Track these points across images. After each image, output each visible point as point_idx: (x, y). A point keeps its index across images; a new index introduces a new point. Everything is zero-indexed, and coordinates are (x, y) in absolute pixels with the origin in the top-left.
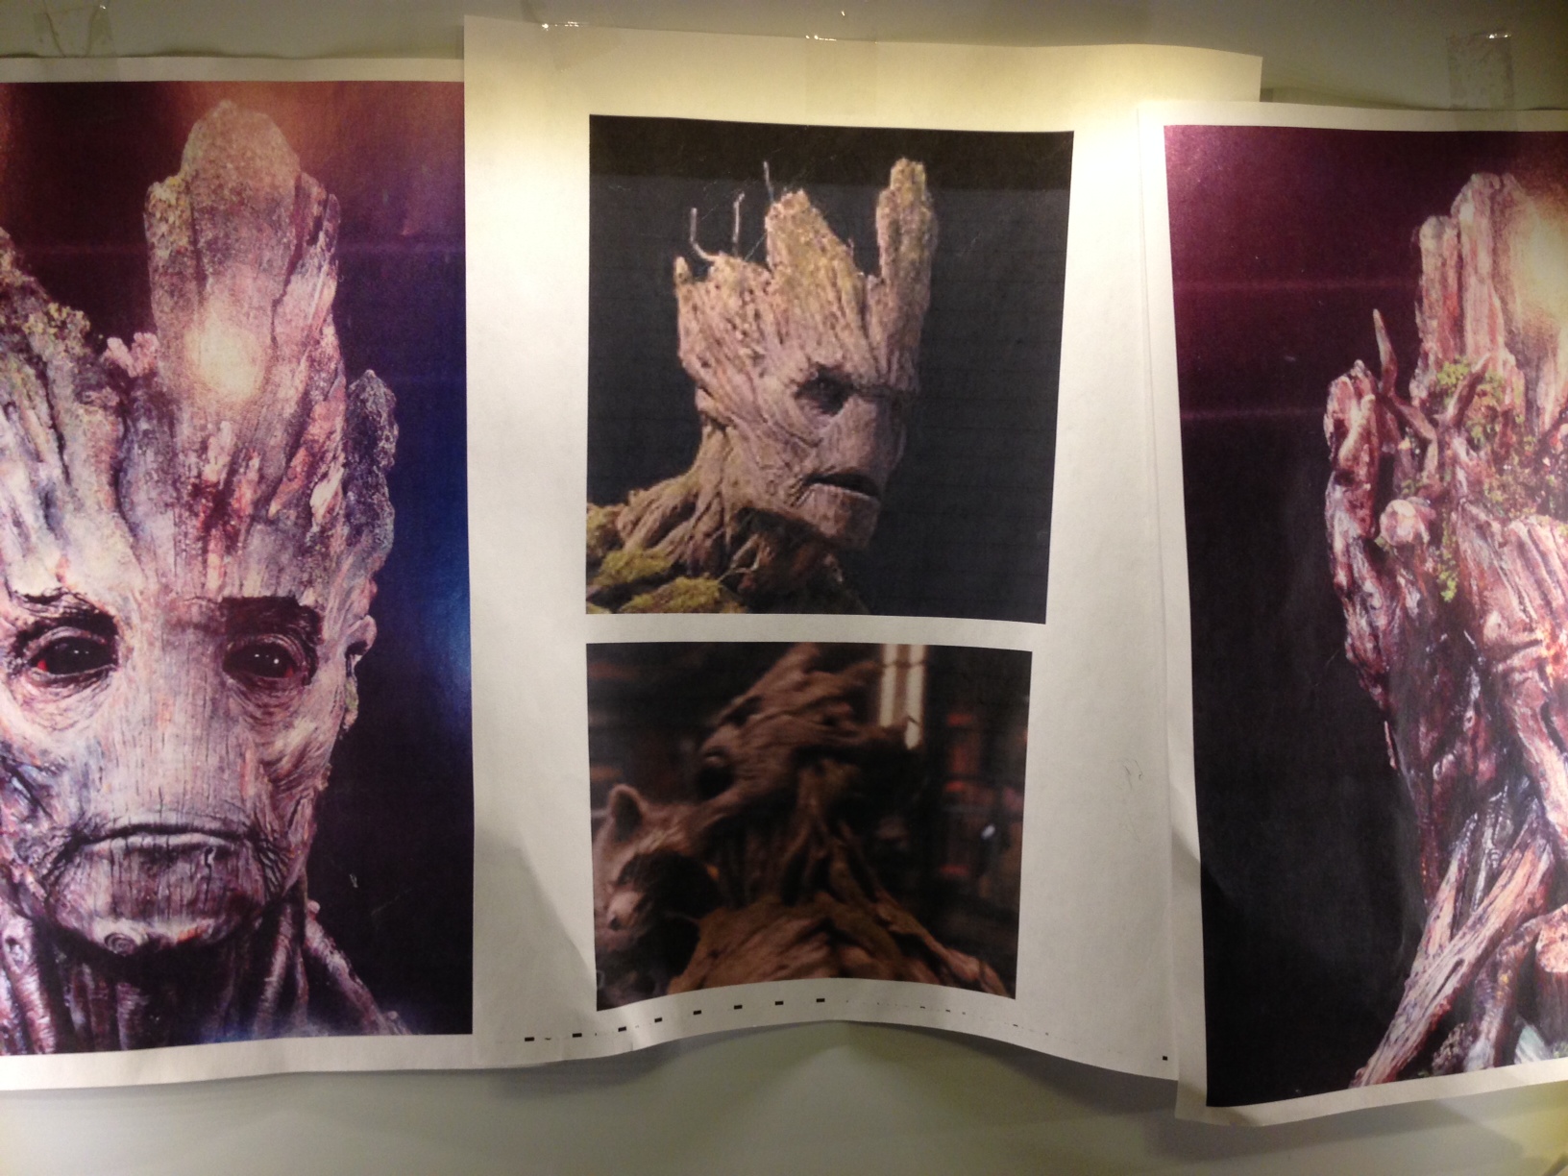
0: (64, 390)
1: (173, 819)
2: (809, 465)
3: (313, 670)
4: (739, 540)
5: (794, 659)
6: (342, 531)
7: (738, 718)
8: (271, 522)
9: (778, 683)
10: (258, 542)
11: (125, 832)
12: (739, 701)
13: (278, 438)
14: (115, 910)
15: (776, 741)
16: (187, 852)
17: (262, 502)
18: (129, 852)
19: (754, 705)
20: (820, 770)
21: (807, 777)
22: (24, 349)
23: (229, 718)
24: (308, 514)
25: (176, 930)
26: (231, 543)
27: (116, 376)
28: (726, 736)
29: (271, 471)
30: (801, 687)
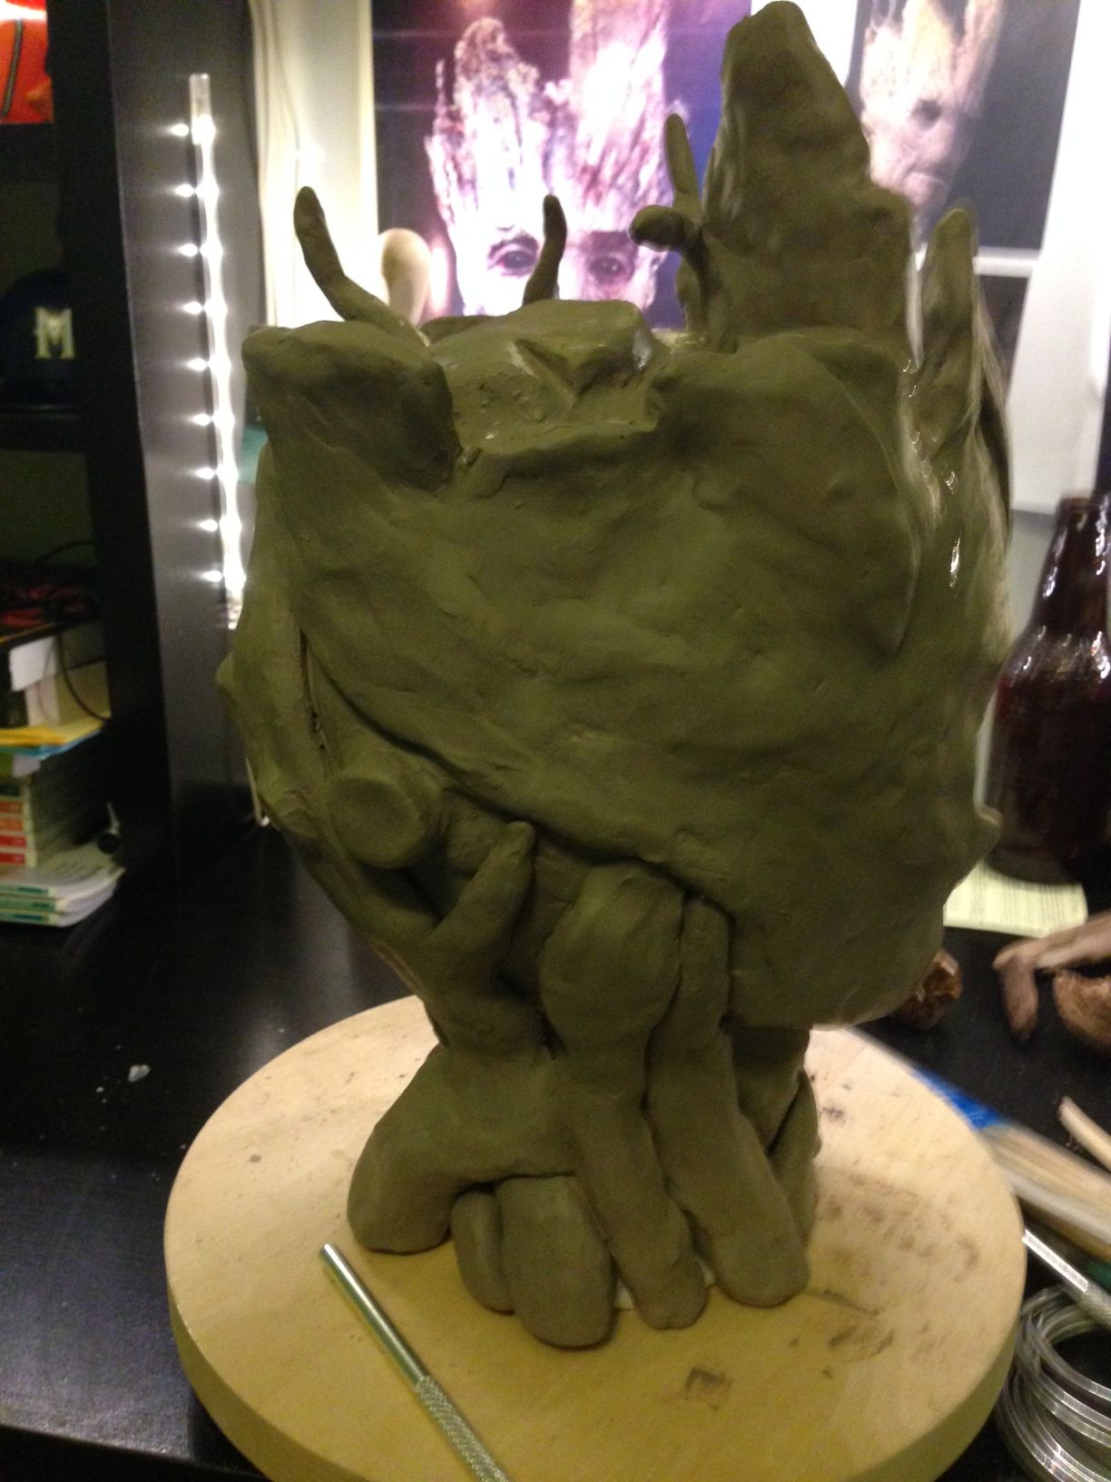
0: (523, 110)
3: (632, 273)
8: (620, 188)
13: (626, 139)
17: (616, 176)
22: (505, 89)
24: (637, 185)
26: (598, 198)
27: (549, 105)
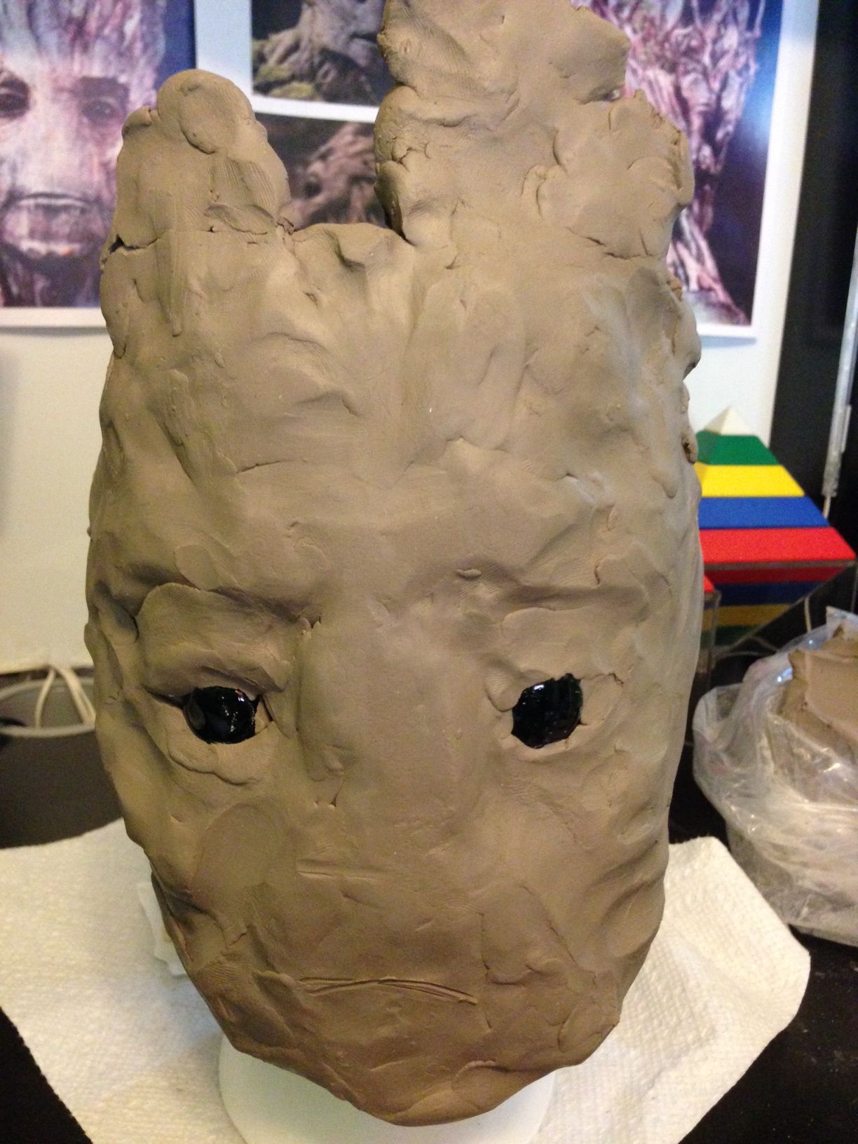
1: (58, 190)
2: (352, 28)
4: (321, 64)
5: (348, 129)
6: (139, 46)
7: (323, 157)
9: (341, 141)
10: (99, 48)
11: (36, 196)
12: (323, 149)
14: (32, 235)
15: (342, 170)
16: (66, 208)
18: (37, 206)
19: (330, 152)
20: (361, 188)
21: (356, 192)
23: (85, 140)
25: (62, 249)
28: (317, 167)
29: (106, 13)
30: (352, 143)
